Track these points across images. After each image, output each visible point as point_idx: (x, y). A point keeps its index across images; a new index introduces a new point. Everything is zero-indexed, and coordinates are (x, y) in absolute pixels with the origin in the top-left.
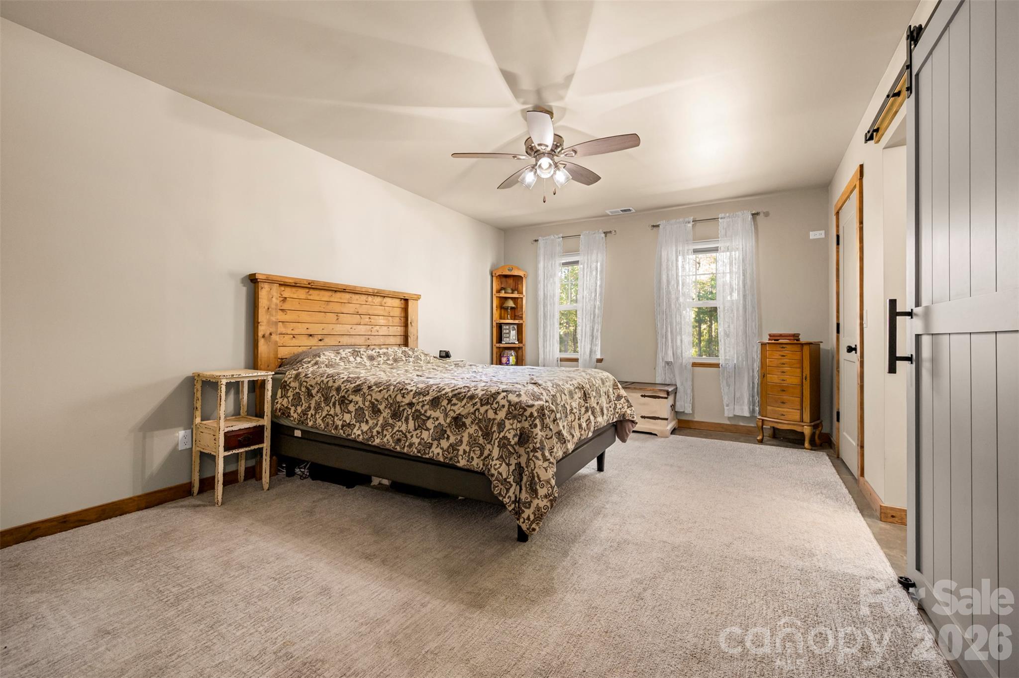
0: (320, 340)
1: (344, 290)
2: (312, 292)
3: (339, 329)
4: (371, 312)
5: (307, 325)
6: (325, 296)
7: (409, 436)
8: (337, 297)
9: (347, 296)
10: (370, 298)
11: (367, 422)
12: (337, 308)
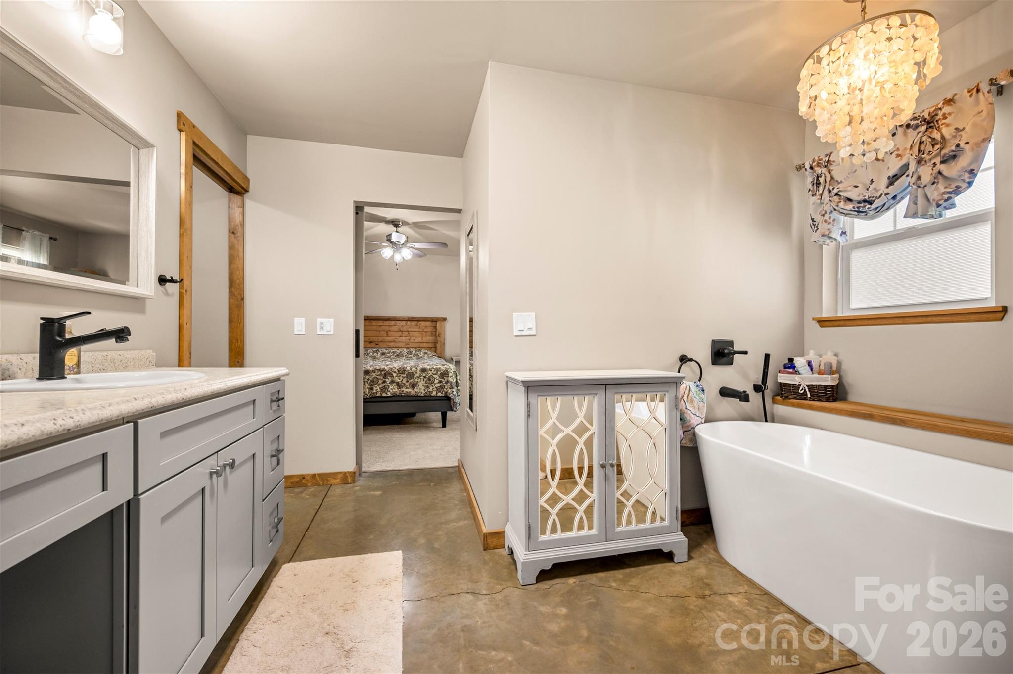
0: (377, 345)
1: (389, 319)
2: (372, 321)
3: (388, 338)
4: (409, 330)
5: (369, 338)
6: (380, 323)
7: (433, 384)
8: (387, 323)
9: (393, 322)
10: (409, 322)
11: (407, 381)
12: (387, 328)
